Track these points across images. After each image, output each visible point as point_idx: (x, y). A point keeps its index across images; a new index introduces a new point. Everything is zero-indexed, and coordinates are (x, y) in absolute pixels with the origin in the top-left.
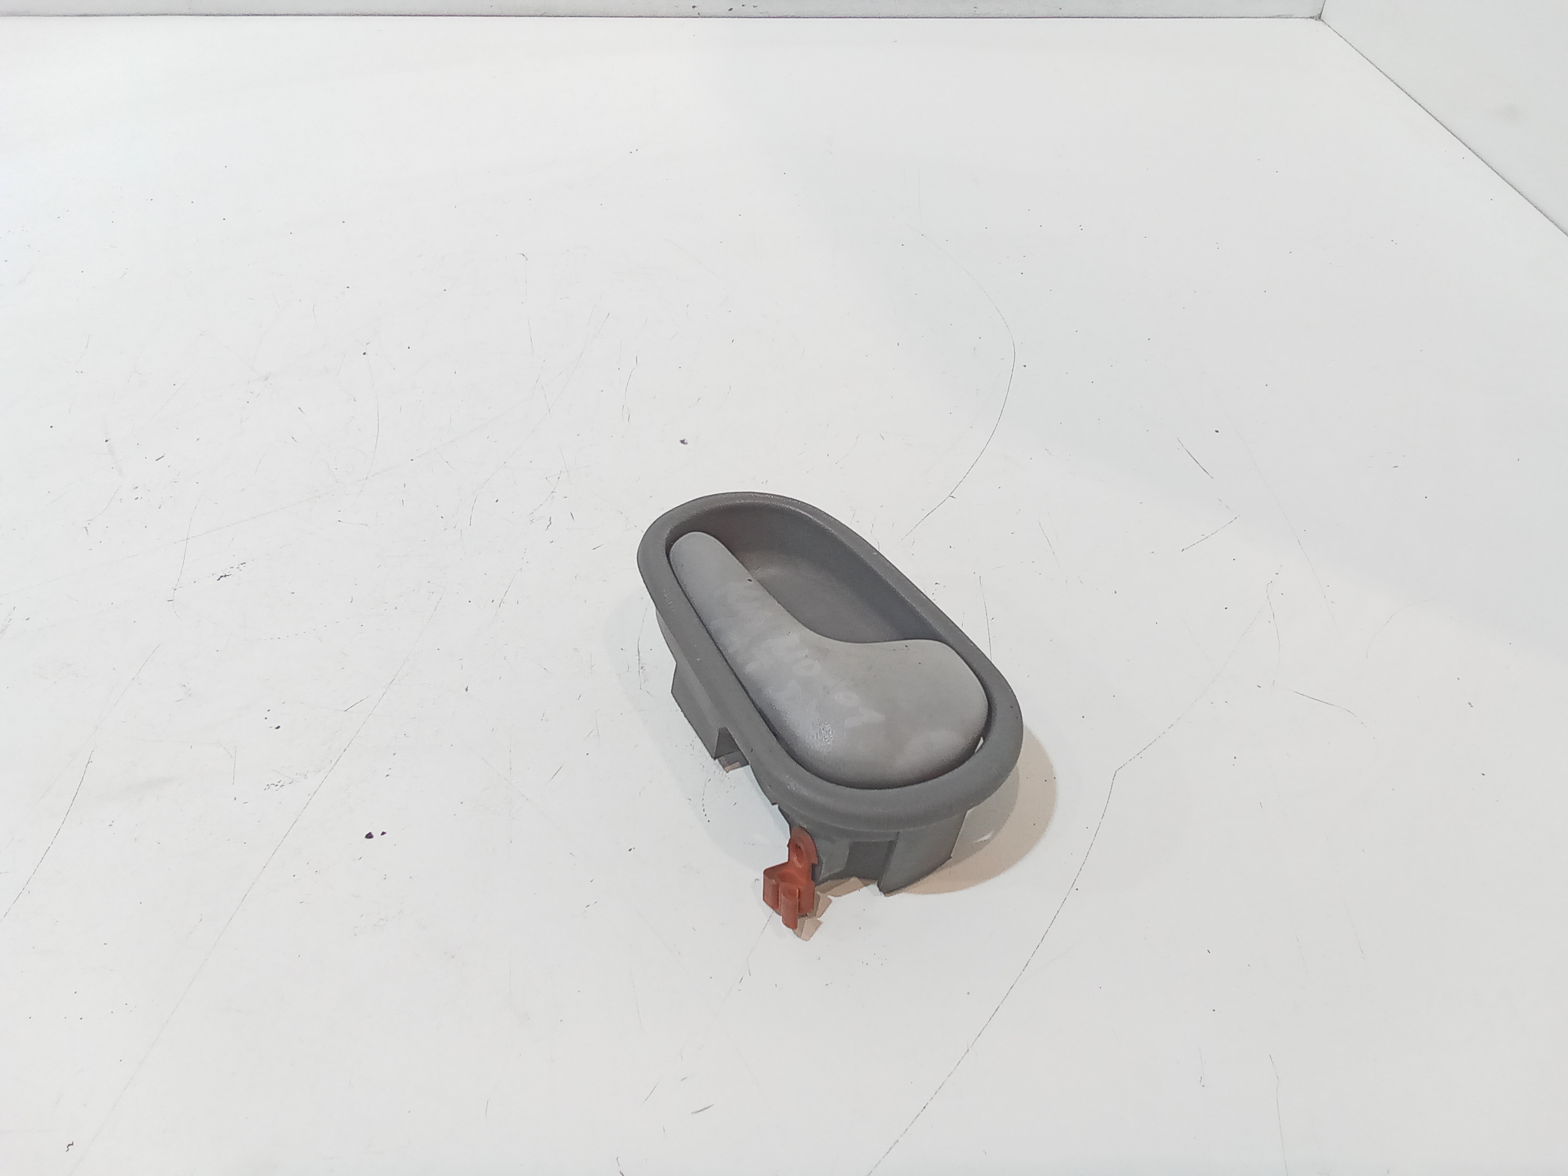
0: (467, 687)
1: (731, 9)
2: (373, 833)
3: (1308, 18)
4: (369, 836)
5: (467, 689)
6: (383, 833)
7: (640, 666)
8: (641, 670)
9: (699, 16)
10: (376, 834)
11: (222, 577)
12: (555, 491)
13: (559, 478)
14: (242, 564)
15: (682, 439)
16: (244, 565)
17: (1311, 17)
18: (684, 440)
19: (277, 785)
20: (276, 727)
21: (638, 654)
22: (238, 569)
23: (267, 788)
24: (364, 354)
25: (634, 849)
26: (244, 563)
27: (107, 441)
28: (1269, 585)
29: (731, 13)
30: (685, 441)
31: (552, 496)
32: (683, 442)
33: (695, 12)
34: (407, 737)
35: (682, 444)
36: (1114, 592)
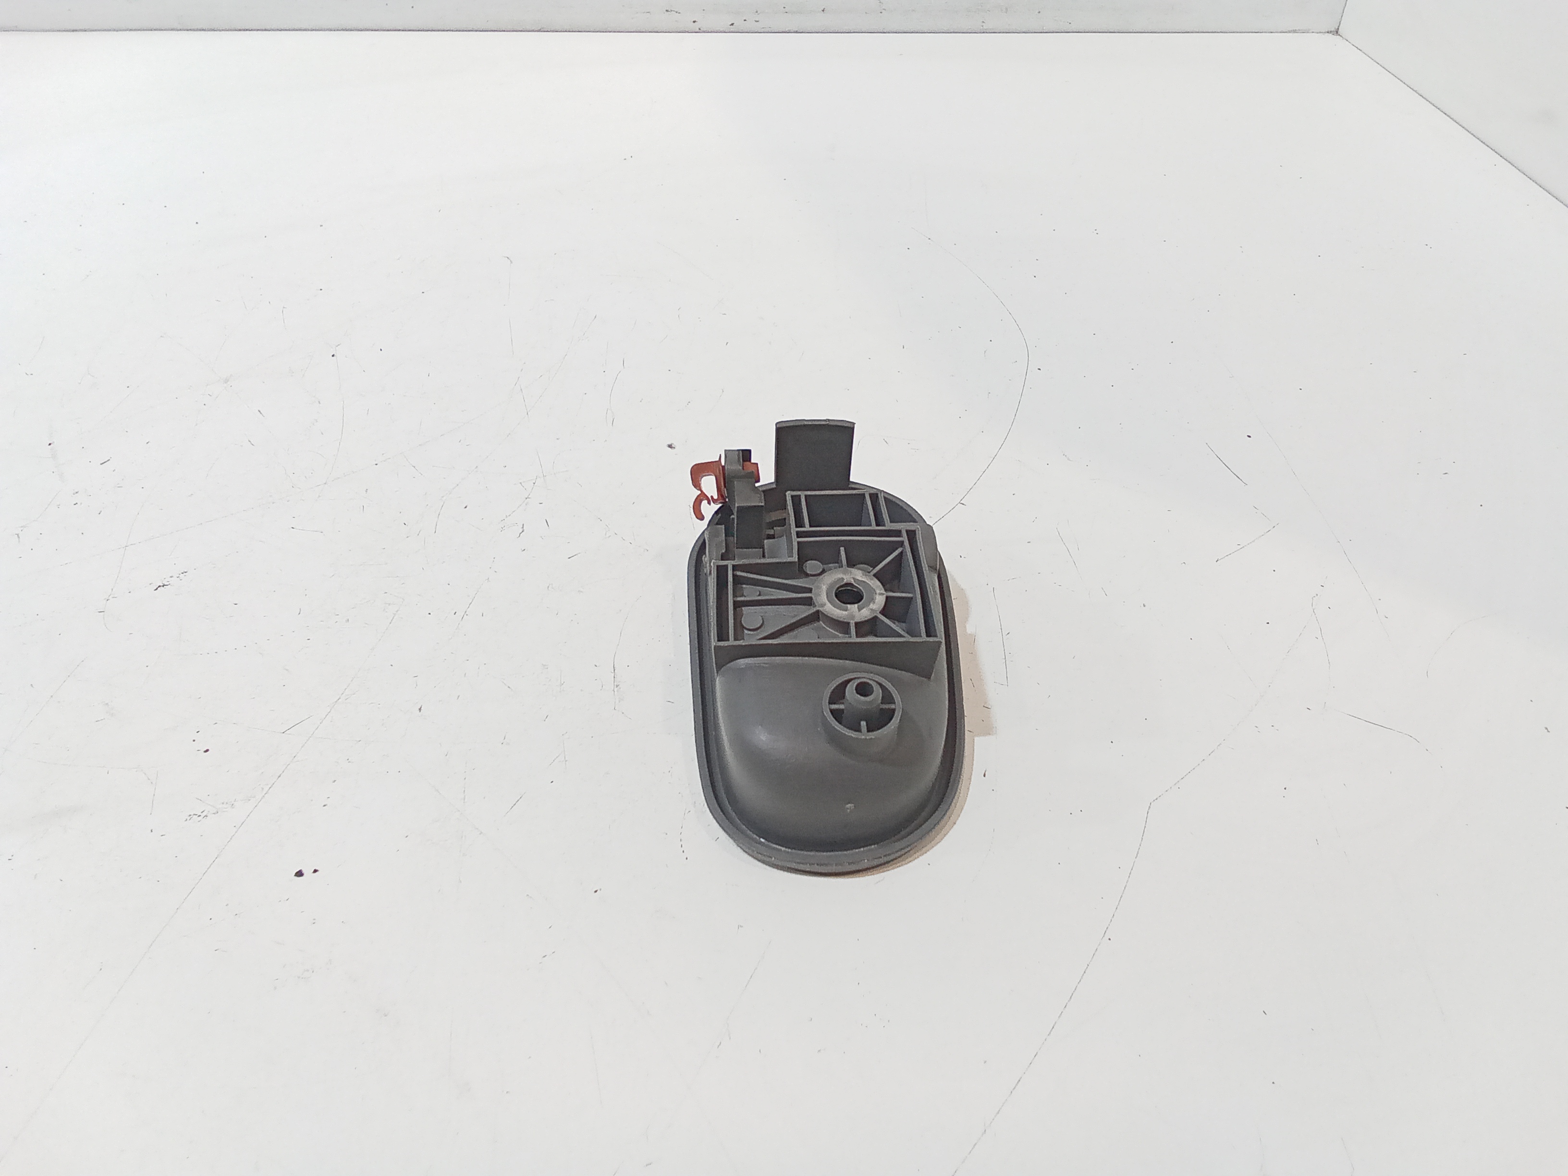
0: (421, 707)
1: (732, 24)
2: (304, 872)
3: (1325, 33)
4: (299, 874)
5: (420, 709)
6: (315, 871)
7: (615, 684)
8: (616, 690)
9: (700, 31)
10: (308, 872)
11: (160, 586)
12: (529, 497)
13: (534, 483)
14: (182, 573)
15: (670, 443)
16: (185, 574)
17: (1328, 32)
18: (671, 445)
19: (199, 816)
20: (205, 750)
21: (613, 671)
22: (178, 578)
23: (188, 819)
24: (333, 356)
25: (600, 890)
26: (186, 572)
27: (50, 444)
28: (1314, 598)
29: (732, 28)
30: (673, 446)
31: (526, 502)
32: (670, 446)
33: (696, 27)
34: (349, 762)
35: (670, 449)
36: (1142, 605)
